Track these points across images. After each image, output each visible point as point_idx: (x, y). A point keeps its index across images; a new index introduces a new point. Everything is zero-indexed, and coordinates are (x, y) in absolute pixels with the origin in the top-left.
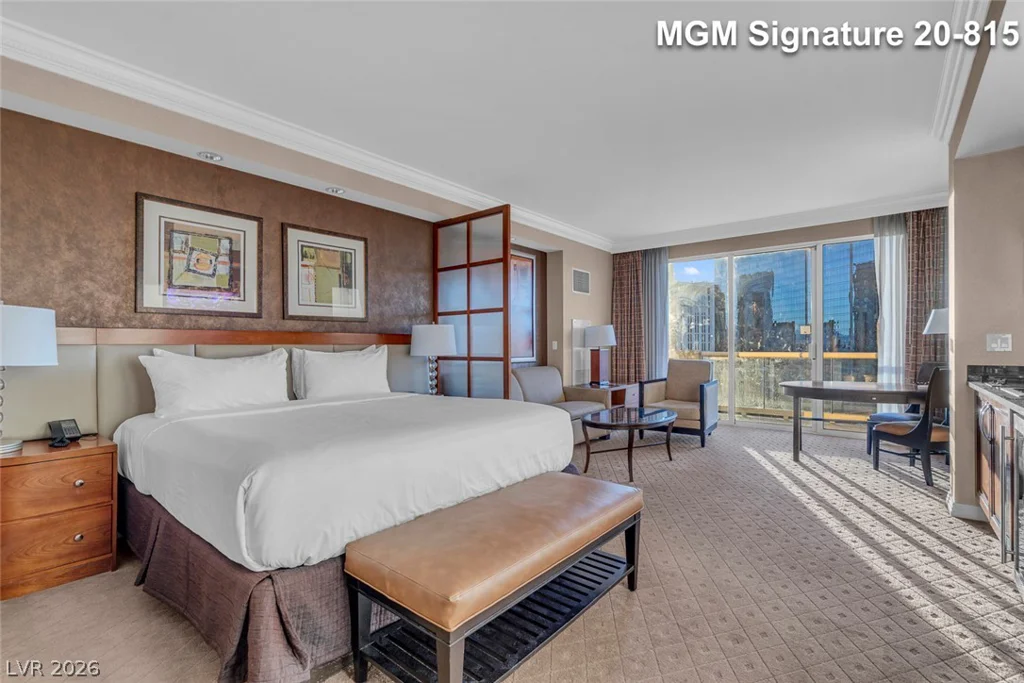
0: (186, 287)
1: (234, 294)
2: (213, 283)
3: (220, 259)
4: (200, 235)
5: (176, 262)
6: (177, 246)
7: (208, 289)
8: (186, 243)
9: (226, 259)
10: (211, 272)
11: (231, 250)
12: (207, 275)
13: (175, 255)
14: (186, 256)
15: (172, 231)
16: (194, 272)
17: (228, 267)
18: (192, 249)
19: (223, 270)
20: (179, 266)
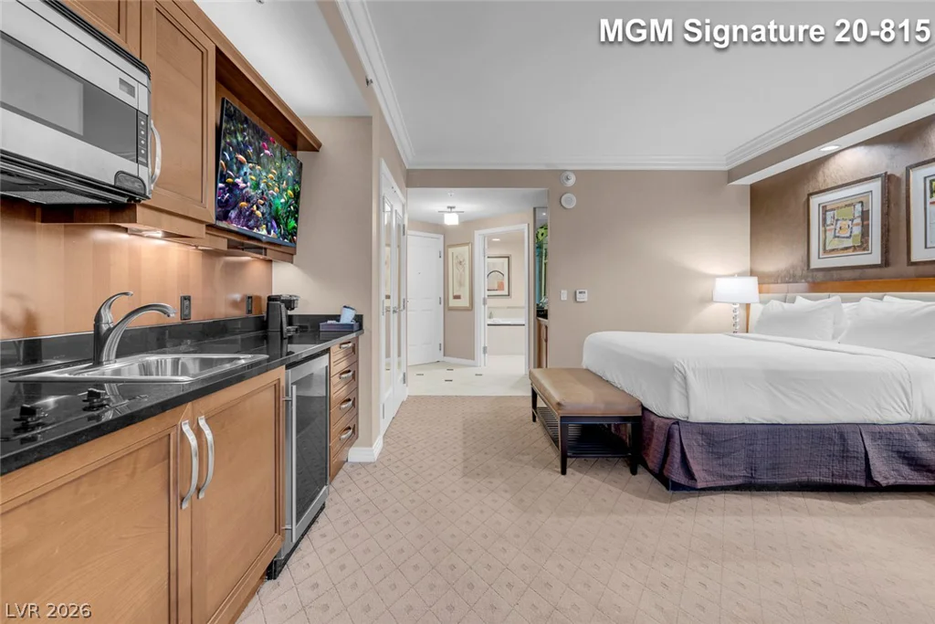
0: (833, 250)
1: (864, 249)
2: (849, 243)
3: (855, 222)
4: (841, 208)
5: (828, 233)
6: (828, 222)
7: (846, 248)
8: (834, 218)
9: (858, 221)
10: (848, 235)
11: (863, 212)
12: (847, 237)
13: (828, 228)
14: (832, 227)
15: (826, 211)
16: (838, 237)
17: (860, 227)
18: (837, 220)
19: (857, 231)
20: (830, 235)
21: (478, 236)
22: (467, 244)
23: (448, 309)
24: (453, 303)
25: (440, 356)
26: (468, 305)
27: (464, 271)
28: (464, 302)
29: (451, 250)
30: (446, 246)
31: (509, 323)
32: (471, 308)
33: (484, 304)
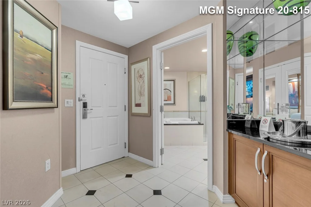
21: (156, 49)
22: (146, 59)
23: (131, 115)
24: (135, 110)
25: (126, 153)
26: (147, 112)
27: (144, 81)
28: (144, 110)
29: (133, 67)
30: (130, 64)
31: (177, 123)
32: (150, 114)
33: (162, 110)
